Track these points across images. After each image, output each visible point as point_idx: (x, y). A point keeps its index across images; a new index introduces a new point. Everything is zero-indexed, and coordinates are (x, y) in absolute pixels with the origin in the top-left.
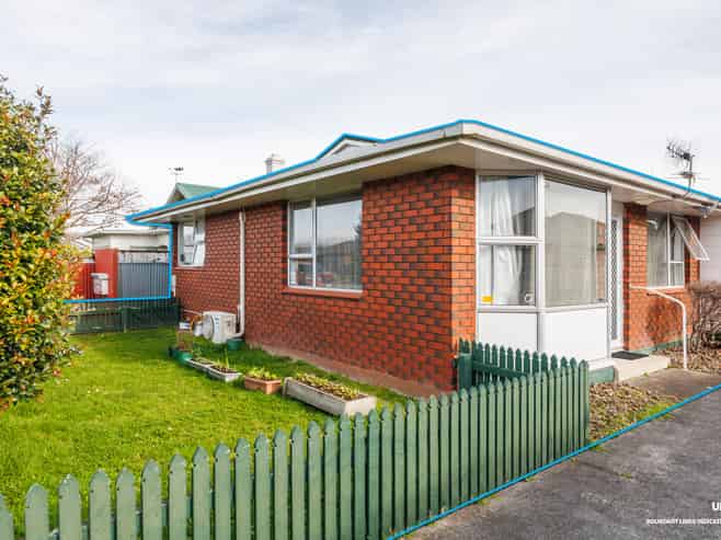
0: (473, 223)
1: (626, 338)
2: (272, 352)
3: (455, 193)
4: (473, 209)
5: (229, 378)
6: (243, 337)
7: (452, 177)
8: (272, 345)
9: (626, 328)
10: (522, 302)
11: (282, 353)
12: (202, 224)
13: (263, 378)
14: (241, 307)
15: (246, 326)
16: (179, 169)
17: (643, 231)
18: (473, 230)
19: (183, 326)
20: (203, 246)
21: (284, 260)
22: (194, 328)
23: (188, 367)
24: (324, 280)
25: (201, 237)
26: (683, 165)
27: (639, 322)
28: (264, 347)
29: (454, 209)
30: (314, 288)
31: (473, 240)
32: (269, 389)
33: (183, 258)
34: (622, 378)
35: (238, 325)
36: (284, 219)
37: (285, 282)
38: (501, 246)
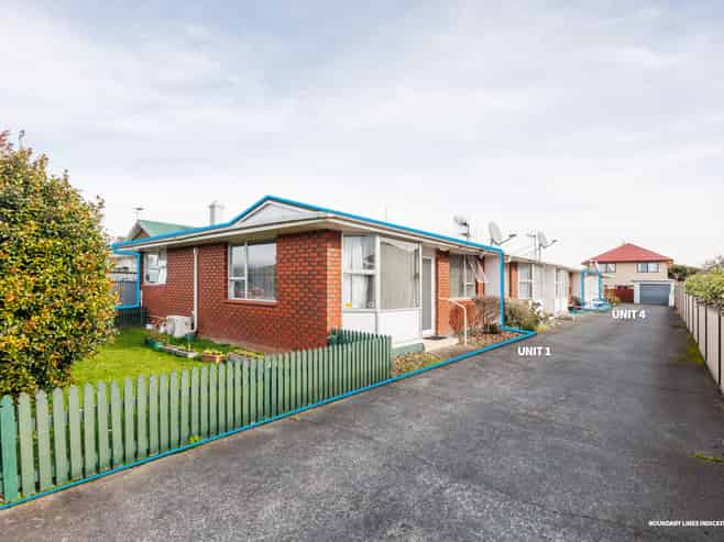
0: (340, 262)
1: (437, 329)
2: (218, 342)
3: (329, 245)
4: (340, 253)
5: (191, 355)
6: (197, 332)
7: (326, 236)
8: (217, 337)
9: (437, 322)
10: (367, 307)
11: (225, 342)
12: (165, 255)
13: (214, 354)
14: (195, 312)
15: (198, 326)
16: (140, 209)
17: (447, 265)
18: (339, 266)
19: (149, 327)
20: (165, 270)
21: (226, 280)
22: (158, 327)
23: (161, 350)
24: (254, 294)
25: (164, 263)
26: (464, 229)
27: (445, 318)
28: (213, 339)
29: (328, 254)
30: (246, 299)
31: (340, 271)
32: (218, 360)
33: (148, 278)
34: (427, 350)
35: (193, 325)
36: (226, 254)
37: (226, 295)
38: (357, 275)
